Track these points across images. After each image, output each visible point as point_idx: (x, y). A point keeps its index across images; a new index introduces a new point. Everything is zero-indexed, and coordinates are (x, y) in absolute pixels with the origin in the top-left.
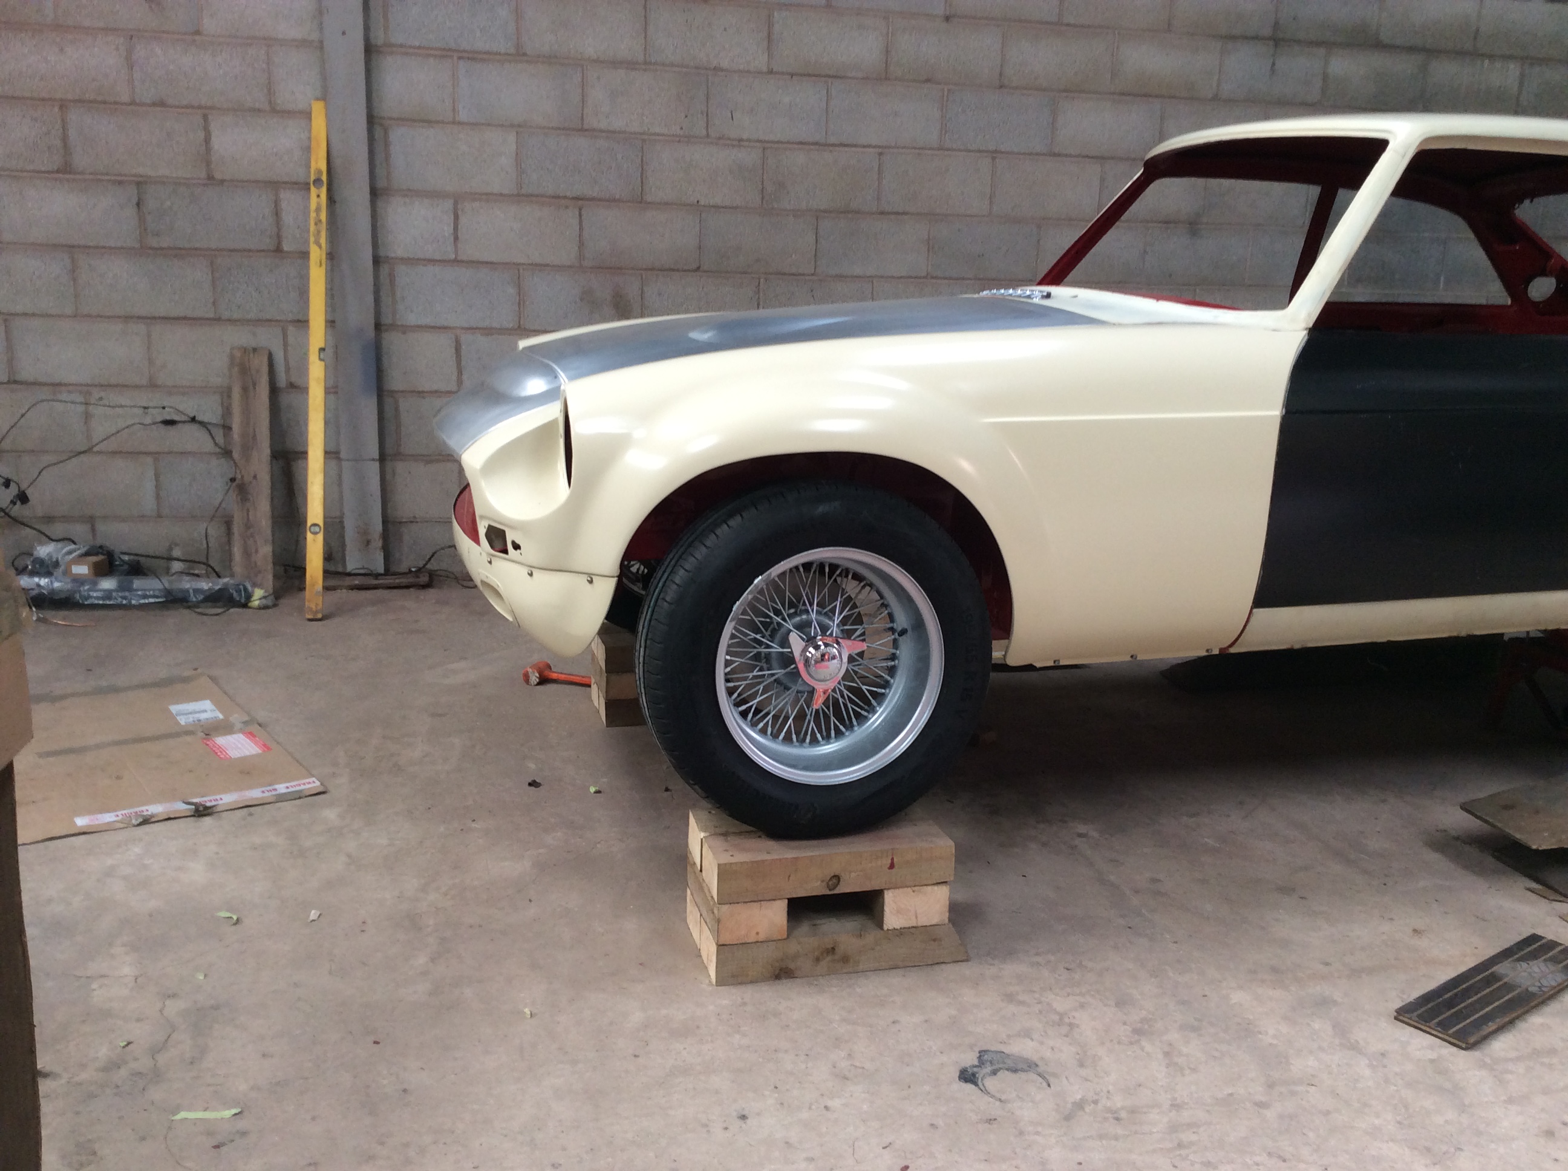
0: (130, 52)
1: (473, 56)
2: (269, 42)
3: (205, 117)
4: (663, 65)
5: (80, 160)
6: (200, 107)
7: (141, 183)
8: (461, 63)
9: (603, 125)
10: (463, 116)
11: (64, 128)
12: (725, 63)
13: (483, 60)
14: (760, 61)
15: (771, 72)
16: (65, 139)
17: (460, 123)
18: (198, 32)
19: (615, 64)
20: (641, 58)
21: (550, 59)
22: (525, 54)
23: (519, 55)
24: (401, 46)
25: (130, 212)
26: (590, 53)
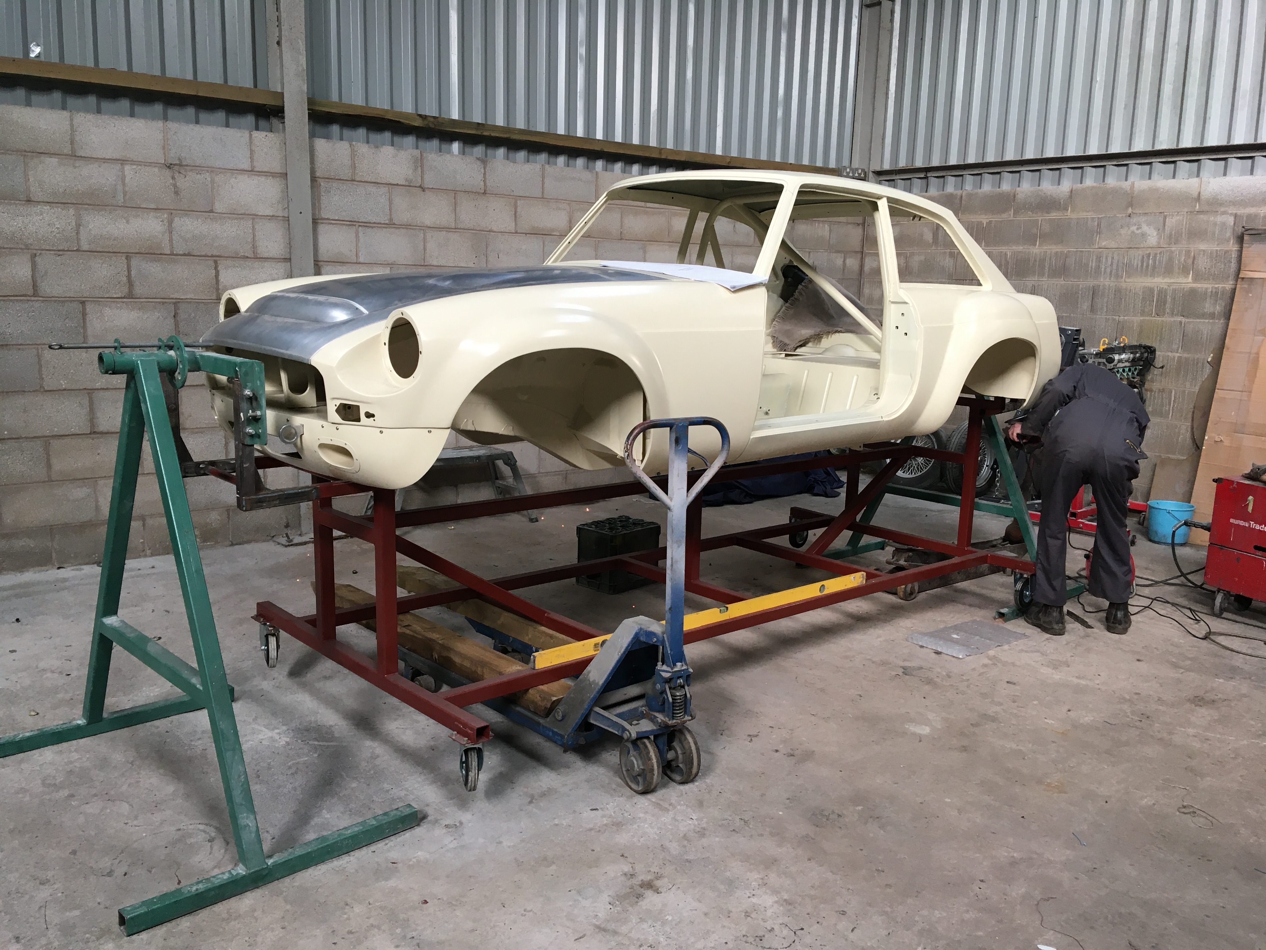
0: (170, 223)
1: (367, 225)
2: (255, 217)
3: (216, 262)
4: (464, 229)
5: (138, 290)
6: (212, 256)
7: (177, 303)
8: (360, 228)
9: (435, 263)
10: (361, 260)
11: (129, 271)
12: (495, 229)
13: (372, 227)
14: (512, 228)
15: (516, 233)
16: (129, 276)
17: (360, 263)
18: (211, 211)
19: (440, 229)
20: (453, 226)
21: (407, 226)
22: (394, 224)
23: (391, 224)
24: (328, 219)
25: (170, 321)
26: (428, 223)
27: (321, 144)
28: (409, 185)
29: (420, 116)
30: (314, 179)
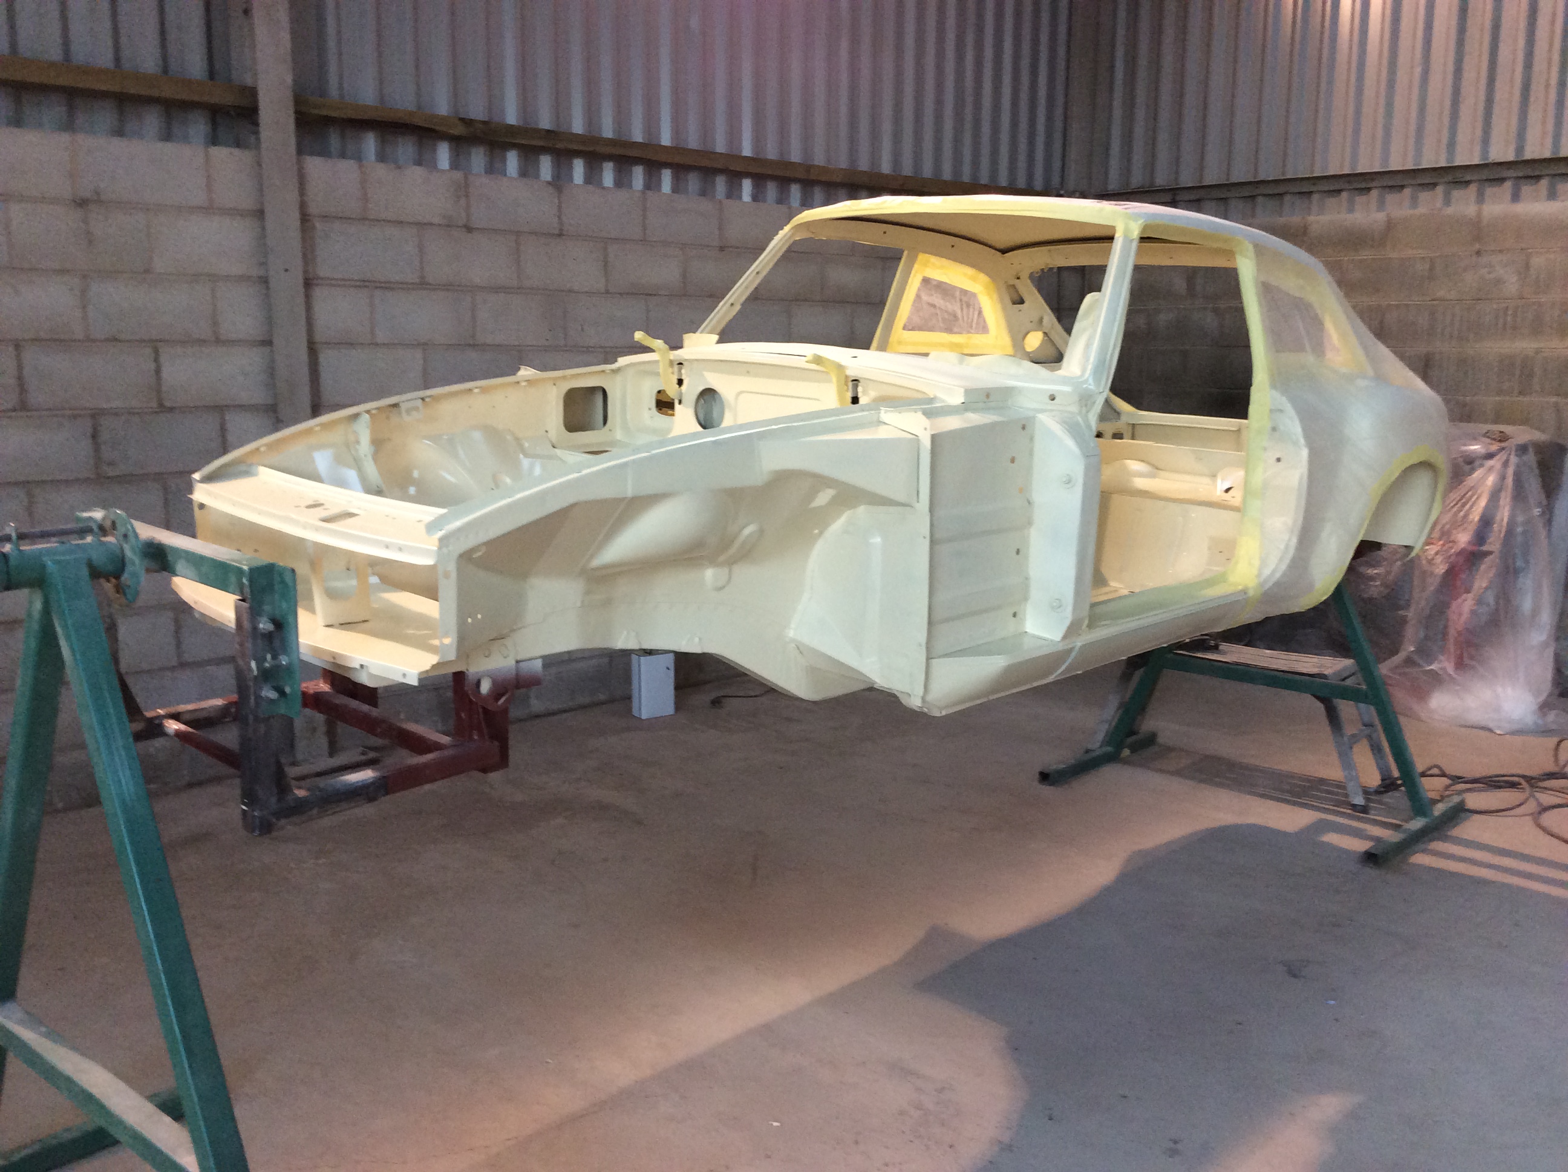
0: (84, 292)
1: (387, 286)
2: (214, 278)
3: (156, 352)
4: (532, 289)
5: (36, 397)
6: (151, 341)
7: (96, 415)
8: (376, 291)
9: (490, 341)
10: (381, 337)
11: (20, 368)
12: (576, 288)
13: (395, 290)
14: (600, 284)
15: (608, 292)
16: (20, 378)
17: (377, 344)
18: (147, 271)
19: (497, 289)
20: (515, 284)
21: (448, 287)
22: (428, 284)
23: (423, 284)
24: (327, 279)
25: (87, 444)
26: (477, 280)
27: (315, 165)
28: (449, 225)
29: (462, 120)
30: (305, 218)
